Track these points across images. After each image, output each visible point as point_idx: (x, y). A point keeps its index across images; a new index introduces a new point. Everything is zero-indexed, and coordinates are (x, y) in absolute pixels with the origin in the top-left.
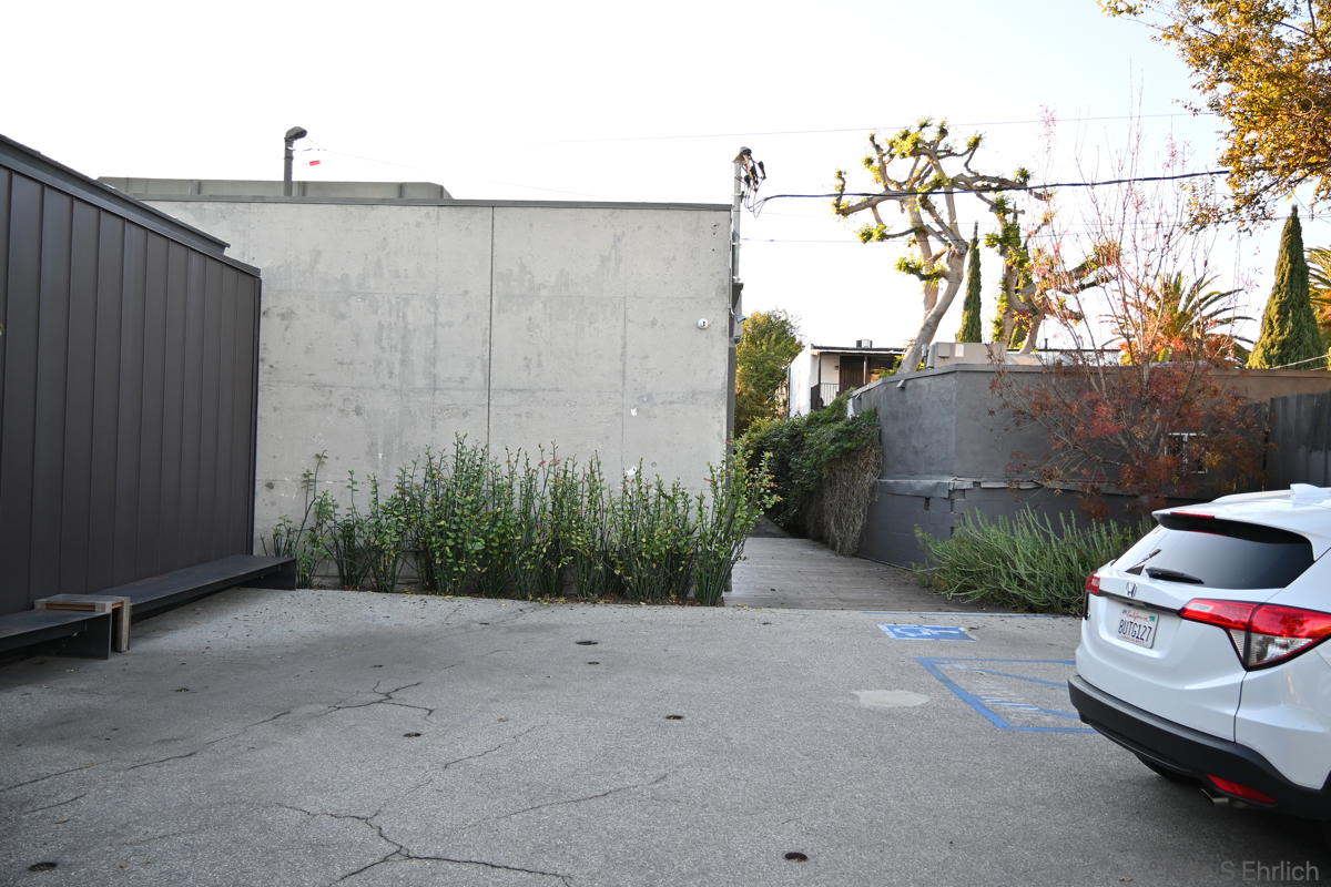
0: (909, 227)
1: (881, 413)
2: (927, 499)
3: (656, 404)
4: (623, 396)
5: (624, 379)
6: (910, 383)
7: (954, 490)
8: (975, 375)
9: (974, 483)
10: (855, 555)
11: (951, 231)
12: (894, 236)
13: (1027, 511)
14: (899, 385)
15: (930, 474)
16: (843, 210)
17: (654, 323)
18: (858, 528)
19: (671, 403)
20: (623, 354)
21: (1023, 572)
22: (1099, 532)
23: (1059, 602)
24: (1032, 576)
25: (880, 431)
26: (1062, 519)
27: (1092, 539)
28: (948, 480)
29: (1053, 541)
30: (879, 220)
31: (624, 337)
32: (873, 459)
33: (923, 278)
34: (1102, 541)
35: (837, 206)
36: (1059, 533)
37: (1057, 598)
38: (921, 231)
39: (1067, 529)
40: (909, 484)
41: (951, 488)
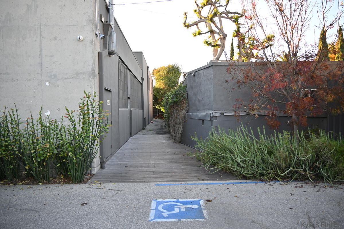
0: (208, 30)
1: (187, 87)
2: (203, 120)
3: (58, 80)
4: (41, 75)
5: (41, 67)
6: (197, 73)
7: (213, 117)
8: (220, 67)
9: (221, 113)
10: (180, 143)
11: (221, 30)
12: (203, 34)
13: (242, 126)
14: (193, 74)
15: (204, 110)
16: (187, 26)
17: (55, 39)
18: (180, 132)
19: (66, 79)
20: (41, 55)
21: (239, 160)
22: (278, 137)
23: (258, 175)
24: (244, 162)
25: (187, 94)
26: (259, 130)
27: (274, 141)
28: (211, 112)
29: (255, 142)
30: (198, 28)
31: (40, 46)
32: (185, 105)
33: (212, 46)
34: (279, 141)
35: (185, 24)
36: (257, 136)
37: (257, 172)
38: (212, 32)
39: (261, 136)
40: (197, 114)
41: (211, 116)
